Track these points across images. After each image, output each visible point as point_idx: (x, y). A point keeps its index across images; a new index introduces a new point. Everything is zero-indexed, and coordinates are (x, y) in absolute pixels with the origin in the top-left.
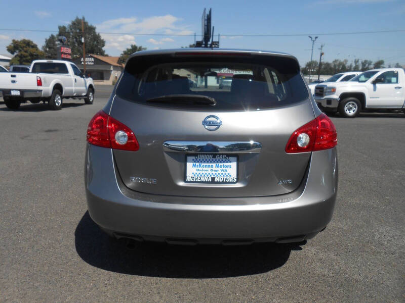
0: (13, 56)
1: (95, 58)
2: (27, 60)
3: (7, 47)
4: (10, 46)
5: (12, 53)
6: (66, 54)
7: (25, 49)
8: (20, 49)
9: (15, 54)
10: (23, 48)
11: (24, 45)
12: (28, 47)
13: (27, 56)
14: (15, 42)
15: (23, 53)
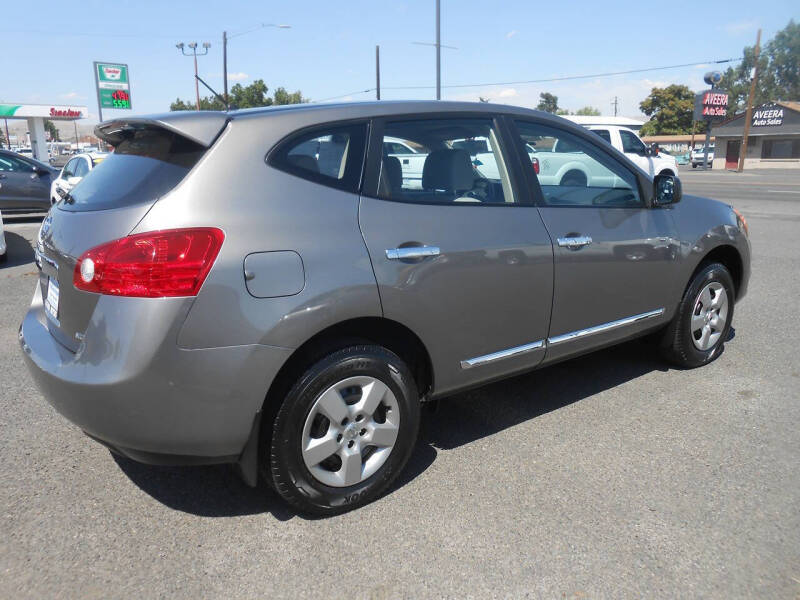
0: (648, 119)
1: (786, 109)
2: (670, 123)
3: (641, 103)
4: (647, 100)
5: (648, 113)
6: (714, 107)
7: (671, 103)
8: (662, 104)
9: (653, 114)
10: (666, 101)
11: (672, 96)
12: (677, 99)
13: (671, 117)
14: (655, 91)
15: (666, 111)
